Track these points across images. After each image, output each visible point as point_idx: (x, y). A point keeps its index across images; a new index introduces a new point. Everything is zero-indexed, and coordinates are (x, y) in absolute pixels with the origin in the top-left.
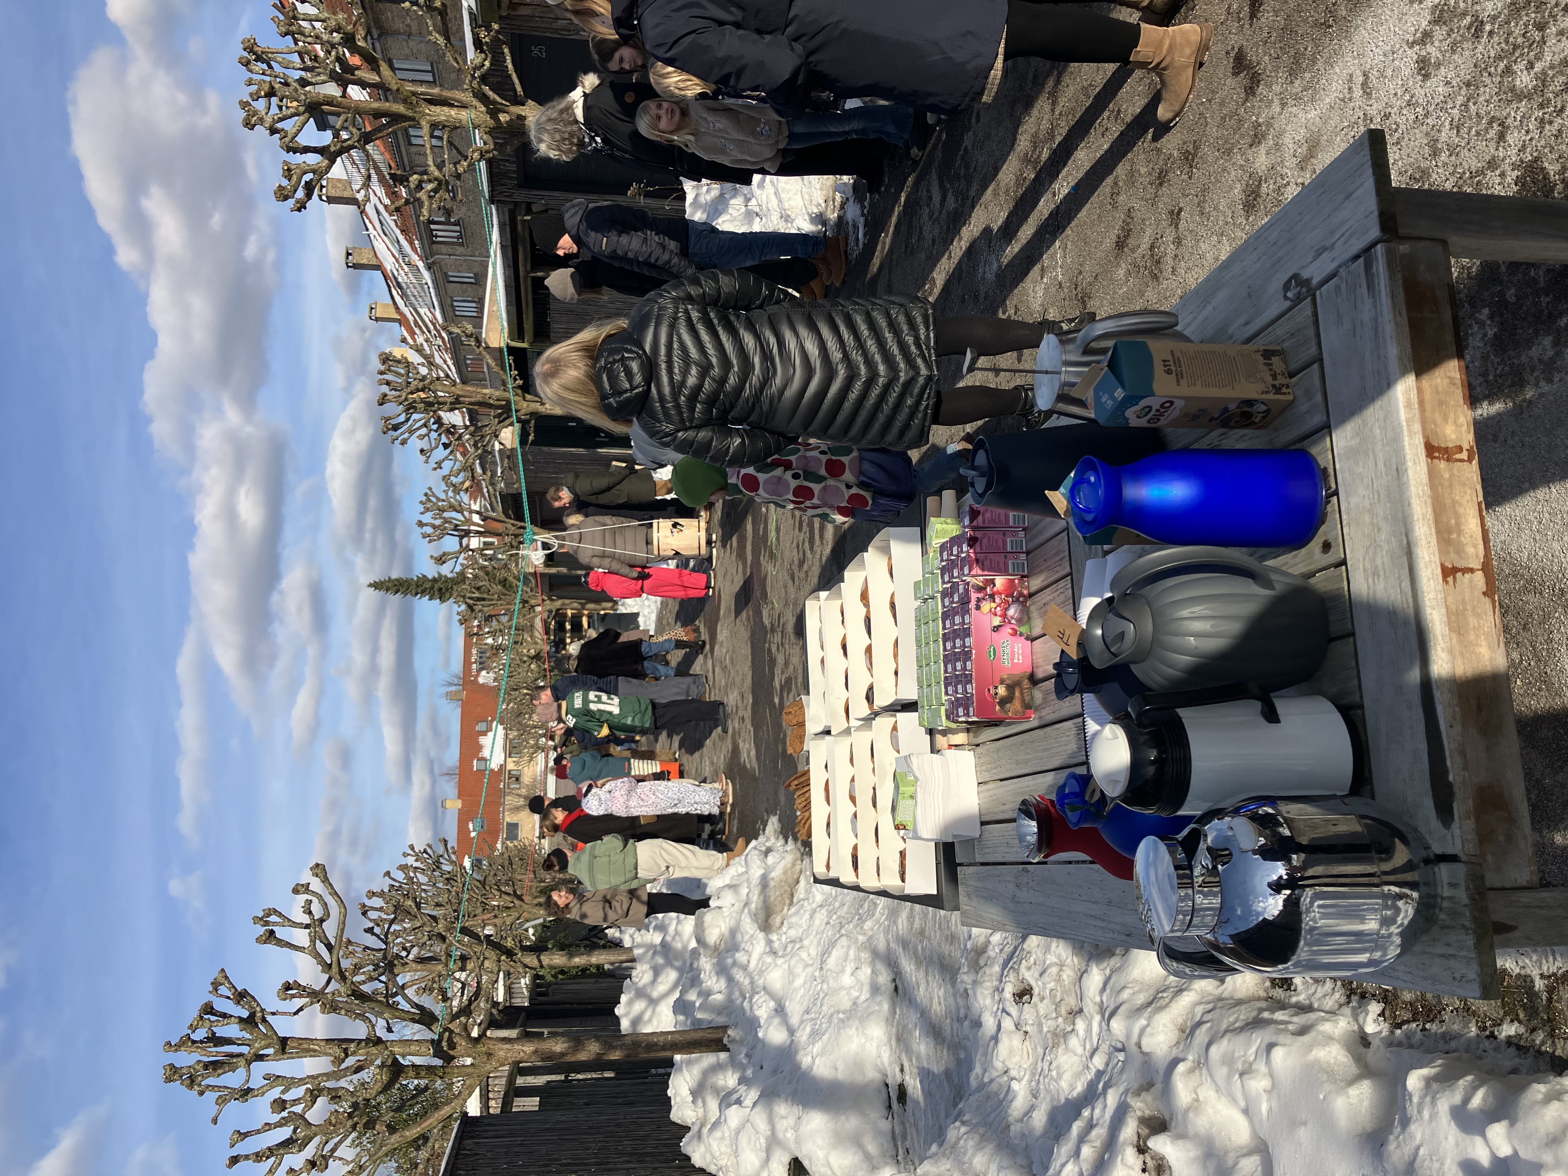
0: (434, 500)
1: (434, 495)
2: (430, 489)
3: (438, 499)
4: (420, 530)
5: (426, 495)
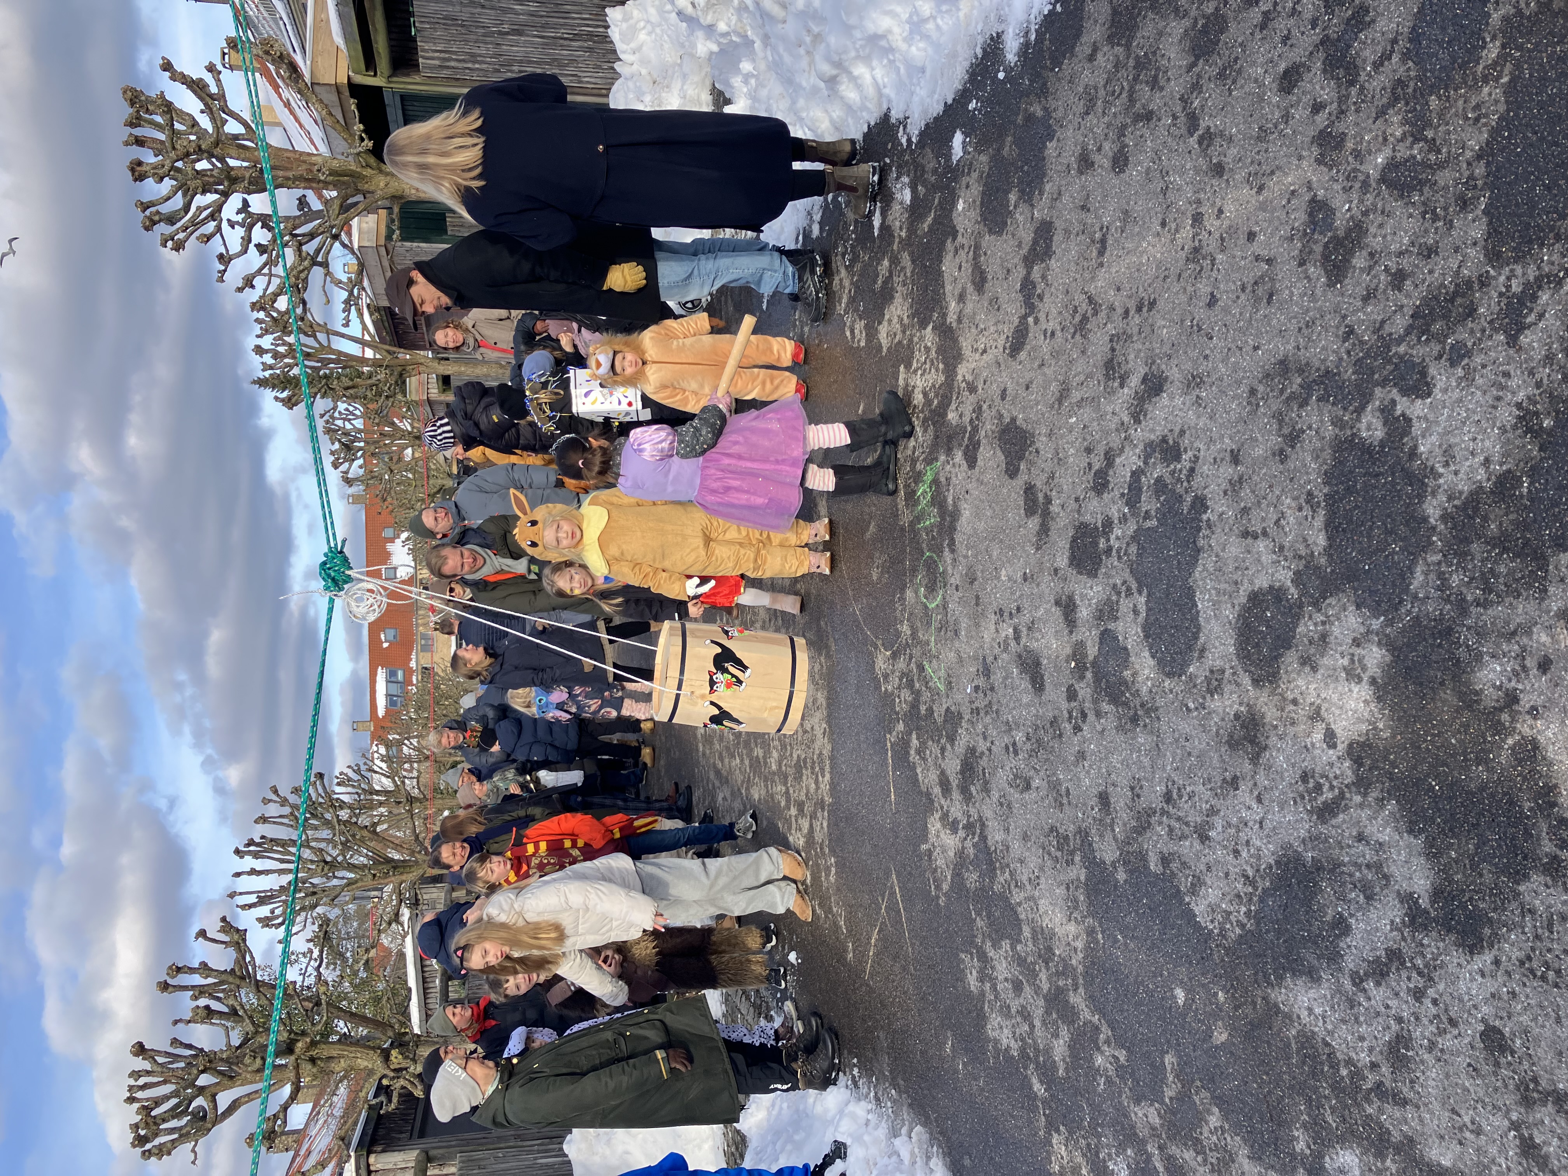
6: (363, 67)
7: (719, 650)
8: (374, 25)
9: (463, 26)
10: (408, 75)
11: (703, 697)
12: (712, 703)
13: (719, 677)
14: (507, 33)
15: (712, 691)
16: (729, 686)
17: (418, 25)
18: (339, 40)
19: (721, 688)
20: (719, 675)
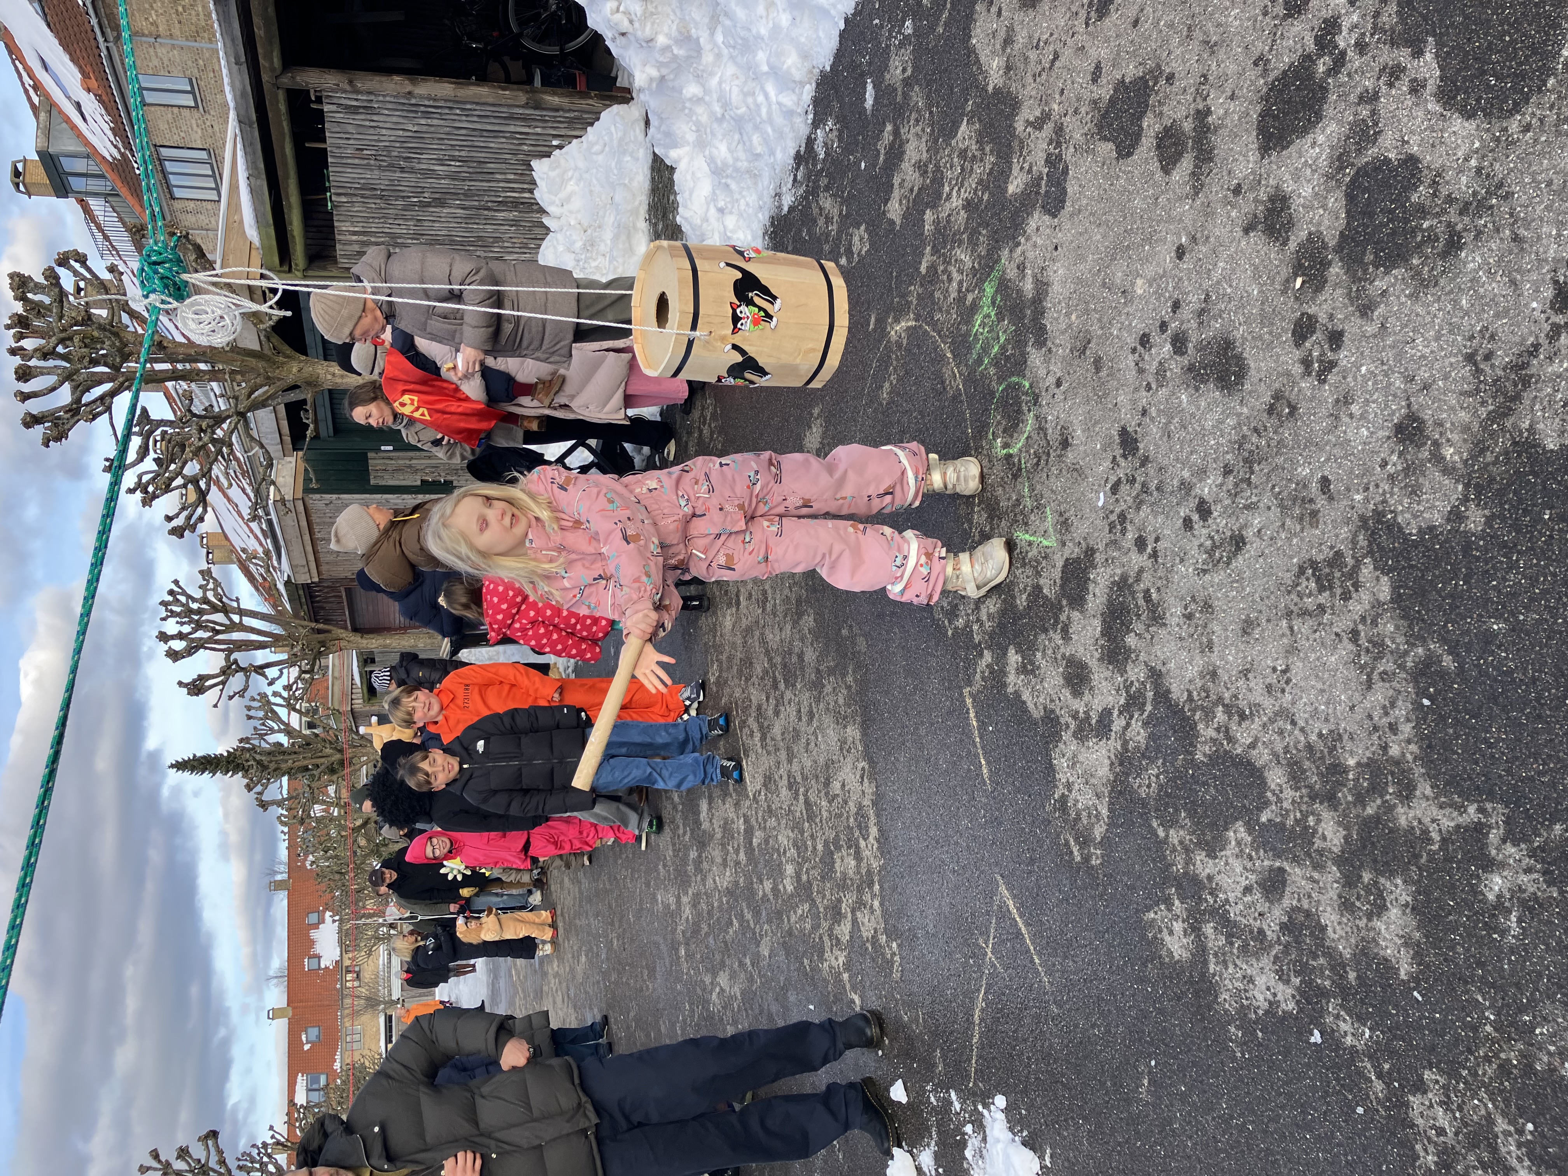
0: (183, 599)
1: (184, 593)
2: (176, 582)
3: (189, 597)
4: (163, 647)
5: (171, 592)
6: (276, 259)
7: (739, 275)
8: (288, 198)
9: (381, 197)
10: (325, 269)
11: (723, 339)
12: (735, 347)
13: (745, 311)
14: (428, 205)
15: (735, 330)
16: (756, 323)
17: (334, 198)
18: (252, 233)
19: (746, 325)
20: (743, 308)
